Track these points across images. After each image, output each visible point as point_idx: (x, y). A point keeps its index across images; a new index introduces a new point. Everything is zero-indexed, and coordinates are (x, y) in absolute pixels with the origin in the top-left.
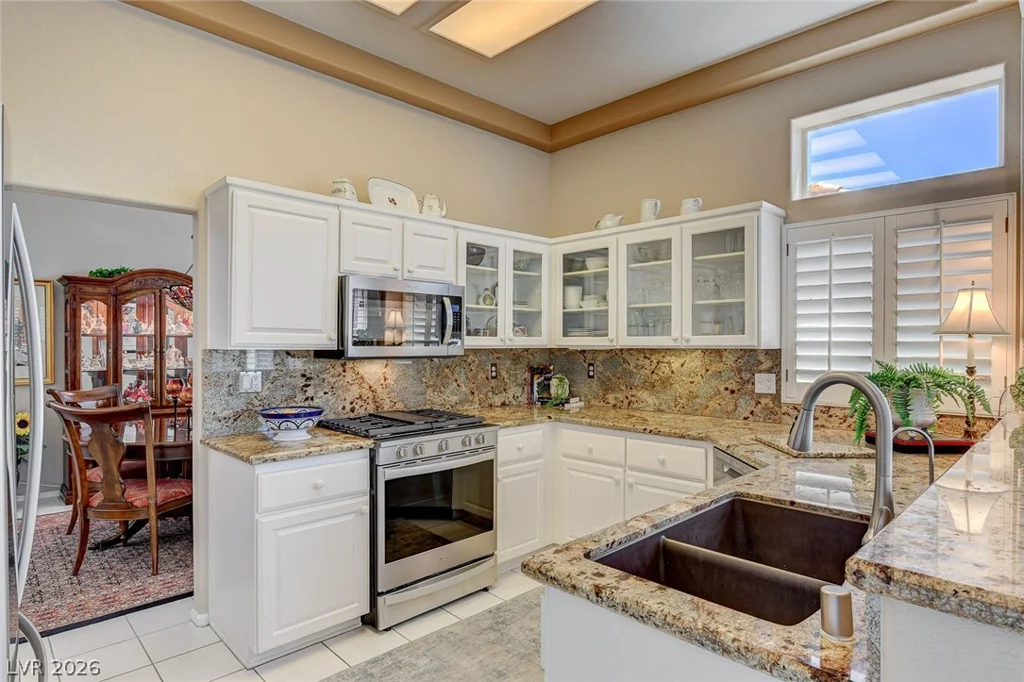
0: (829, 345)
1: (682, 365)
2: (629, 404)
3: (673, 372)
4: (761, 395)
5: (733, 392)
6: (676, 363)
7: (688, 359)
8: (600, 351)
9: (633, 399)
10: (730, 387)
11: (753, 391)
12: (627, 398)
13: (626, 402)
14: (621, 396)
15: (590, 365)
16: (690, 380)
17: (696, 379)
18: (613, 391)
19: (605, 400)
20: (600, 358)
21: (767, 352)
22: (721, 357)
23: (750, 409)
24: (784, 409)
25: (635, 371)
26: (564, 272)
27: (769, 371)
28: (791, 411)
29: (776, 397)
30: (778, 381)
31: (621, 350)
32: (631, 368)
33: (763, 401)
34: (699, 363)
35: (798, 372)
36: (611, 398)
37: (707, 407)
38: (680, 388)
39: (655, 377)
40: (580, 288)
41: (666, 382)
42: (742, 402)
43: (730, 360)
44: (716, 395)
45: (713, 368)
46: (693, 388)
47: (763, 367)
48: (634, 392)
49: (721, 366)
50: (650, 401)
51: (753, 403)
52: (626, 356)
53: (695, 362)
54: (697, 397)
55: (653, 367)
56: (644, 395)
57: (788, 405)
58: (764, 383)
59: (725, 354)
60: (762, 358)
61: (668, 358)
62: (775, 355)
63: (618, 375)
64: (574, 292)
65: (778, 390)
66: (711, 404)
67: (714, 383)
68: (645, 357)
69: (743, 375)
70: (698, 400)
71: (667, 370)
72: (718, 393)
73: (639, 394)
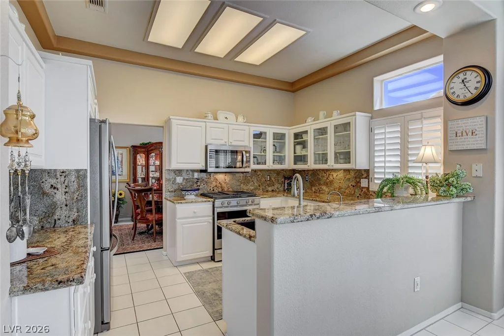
0: (385, 167)
1: (337, 176)
3: (334, 179)
4: (363, 188)
5: (354, 186)
6: (335, 175)
7: (339, 173)
8: (310, 170)
9: (321, 189)
10: (353, 184)
11: (360, 186)
13: (318, 190)
14: (316, 188)
15: (307, 176)
16: (339, 182)
17: (342, 181)
18: (314, 186)
19: (311, 190)
20: (310, 173)
21: (365, 170)
23: (359, 193)
24: (371, 193)
26: (294, 140)
27: (366, 178)
28: (373, 194)
29: (368, 188)
30: (369, 182)
31: (317, 170)
32: (320, 177)
33: (364, 190)
35: (375, 178)
36: (313, 188)
37: (345, 192)
38: (336, 185)
39: (328, 181)
40: (302, 146)
41: (331, 182)
42: (357, 190)
43: (352, 174)
44: (348, 187)
45: (347, 177)
46: (340, 185)
47: (364, 176)
48: (321, 186)
49: (350, 176)
50: (326, 190)
51: (360, 191)
52: (318, 172)
53: (341, 175)
54: (342, 188)
55: (327, 176)
56: (324, 188)
57: (372, 191)
58: (364, 183)
59: (351, 171)
60: (363, 173)
61: (332, 173)
62: (367, 171)
63: (316, 180)
64: (299, 147)
65: (369, 186)
66: (346, 191)
67: (347, 183)
68: (324, 173)
69: (357, 180)
70: (342, 190)
71: (332, 178)
72: (349, 187)
73: (323, 187)
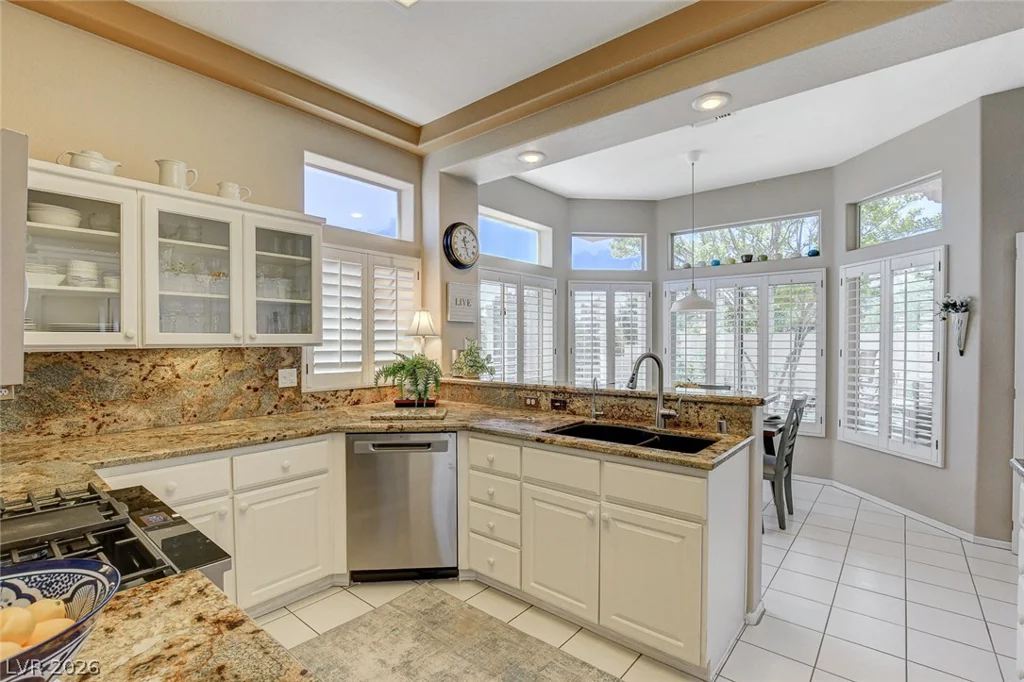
0: (340, 343)
1: (193, 367)
2: (99, 427)
3: (178, 376)
4: (284, 389)
5: (256, 390)
6: (182, 365)
7: (200, 359)
9: (106, 419)
10: (253, 385)
11: (276, 386)
12: (94, 420)
14: (80, 419)
16: (204, 383)
17: (212, 382)
18: (61, 413)
21: (289, 349)
22: (242, 355)
23: (274, 403)
24: (304, 397)
25: (110, 379)
27: (291, 366)
28: (309, 399)
29: (297, 389)
30: (299, 374)
32: (102, 376)
33: (286, 394)
34: (215, 363)
35: (316, 365)
36: (57, 426)
37: (226, 410)
38: (190, 395)
39: (148, 384)
41: (165, 389)
42: (265, 399)
43: (252, 359)
44: (237, 395)
45: (233, 368)
46: (209, 392)
47: (287, 362)
48: (109, 409)
49: (241, 366)
50: (141, 416)
51: (277, 398)
53: (210, 363)
54: (213, 401)
55: (145, 372)
56: (129, 411)
57: (307, 394)
58: (286, 378)
59: (247, 352)
60: (284, 354)
61: (170, 360)
62: (295, 351)
63: (74, 388)
65: (299, 383)
66: (232, 405)
67: (234, 383)
68: (130, 360)
69: (267, 373)
70: (216, 405)
71: (169, 375)
72: (241, 391)
73: (119, 411)
